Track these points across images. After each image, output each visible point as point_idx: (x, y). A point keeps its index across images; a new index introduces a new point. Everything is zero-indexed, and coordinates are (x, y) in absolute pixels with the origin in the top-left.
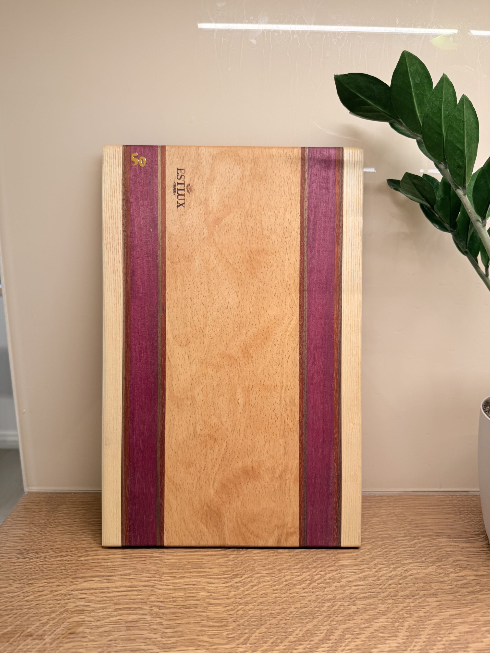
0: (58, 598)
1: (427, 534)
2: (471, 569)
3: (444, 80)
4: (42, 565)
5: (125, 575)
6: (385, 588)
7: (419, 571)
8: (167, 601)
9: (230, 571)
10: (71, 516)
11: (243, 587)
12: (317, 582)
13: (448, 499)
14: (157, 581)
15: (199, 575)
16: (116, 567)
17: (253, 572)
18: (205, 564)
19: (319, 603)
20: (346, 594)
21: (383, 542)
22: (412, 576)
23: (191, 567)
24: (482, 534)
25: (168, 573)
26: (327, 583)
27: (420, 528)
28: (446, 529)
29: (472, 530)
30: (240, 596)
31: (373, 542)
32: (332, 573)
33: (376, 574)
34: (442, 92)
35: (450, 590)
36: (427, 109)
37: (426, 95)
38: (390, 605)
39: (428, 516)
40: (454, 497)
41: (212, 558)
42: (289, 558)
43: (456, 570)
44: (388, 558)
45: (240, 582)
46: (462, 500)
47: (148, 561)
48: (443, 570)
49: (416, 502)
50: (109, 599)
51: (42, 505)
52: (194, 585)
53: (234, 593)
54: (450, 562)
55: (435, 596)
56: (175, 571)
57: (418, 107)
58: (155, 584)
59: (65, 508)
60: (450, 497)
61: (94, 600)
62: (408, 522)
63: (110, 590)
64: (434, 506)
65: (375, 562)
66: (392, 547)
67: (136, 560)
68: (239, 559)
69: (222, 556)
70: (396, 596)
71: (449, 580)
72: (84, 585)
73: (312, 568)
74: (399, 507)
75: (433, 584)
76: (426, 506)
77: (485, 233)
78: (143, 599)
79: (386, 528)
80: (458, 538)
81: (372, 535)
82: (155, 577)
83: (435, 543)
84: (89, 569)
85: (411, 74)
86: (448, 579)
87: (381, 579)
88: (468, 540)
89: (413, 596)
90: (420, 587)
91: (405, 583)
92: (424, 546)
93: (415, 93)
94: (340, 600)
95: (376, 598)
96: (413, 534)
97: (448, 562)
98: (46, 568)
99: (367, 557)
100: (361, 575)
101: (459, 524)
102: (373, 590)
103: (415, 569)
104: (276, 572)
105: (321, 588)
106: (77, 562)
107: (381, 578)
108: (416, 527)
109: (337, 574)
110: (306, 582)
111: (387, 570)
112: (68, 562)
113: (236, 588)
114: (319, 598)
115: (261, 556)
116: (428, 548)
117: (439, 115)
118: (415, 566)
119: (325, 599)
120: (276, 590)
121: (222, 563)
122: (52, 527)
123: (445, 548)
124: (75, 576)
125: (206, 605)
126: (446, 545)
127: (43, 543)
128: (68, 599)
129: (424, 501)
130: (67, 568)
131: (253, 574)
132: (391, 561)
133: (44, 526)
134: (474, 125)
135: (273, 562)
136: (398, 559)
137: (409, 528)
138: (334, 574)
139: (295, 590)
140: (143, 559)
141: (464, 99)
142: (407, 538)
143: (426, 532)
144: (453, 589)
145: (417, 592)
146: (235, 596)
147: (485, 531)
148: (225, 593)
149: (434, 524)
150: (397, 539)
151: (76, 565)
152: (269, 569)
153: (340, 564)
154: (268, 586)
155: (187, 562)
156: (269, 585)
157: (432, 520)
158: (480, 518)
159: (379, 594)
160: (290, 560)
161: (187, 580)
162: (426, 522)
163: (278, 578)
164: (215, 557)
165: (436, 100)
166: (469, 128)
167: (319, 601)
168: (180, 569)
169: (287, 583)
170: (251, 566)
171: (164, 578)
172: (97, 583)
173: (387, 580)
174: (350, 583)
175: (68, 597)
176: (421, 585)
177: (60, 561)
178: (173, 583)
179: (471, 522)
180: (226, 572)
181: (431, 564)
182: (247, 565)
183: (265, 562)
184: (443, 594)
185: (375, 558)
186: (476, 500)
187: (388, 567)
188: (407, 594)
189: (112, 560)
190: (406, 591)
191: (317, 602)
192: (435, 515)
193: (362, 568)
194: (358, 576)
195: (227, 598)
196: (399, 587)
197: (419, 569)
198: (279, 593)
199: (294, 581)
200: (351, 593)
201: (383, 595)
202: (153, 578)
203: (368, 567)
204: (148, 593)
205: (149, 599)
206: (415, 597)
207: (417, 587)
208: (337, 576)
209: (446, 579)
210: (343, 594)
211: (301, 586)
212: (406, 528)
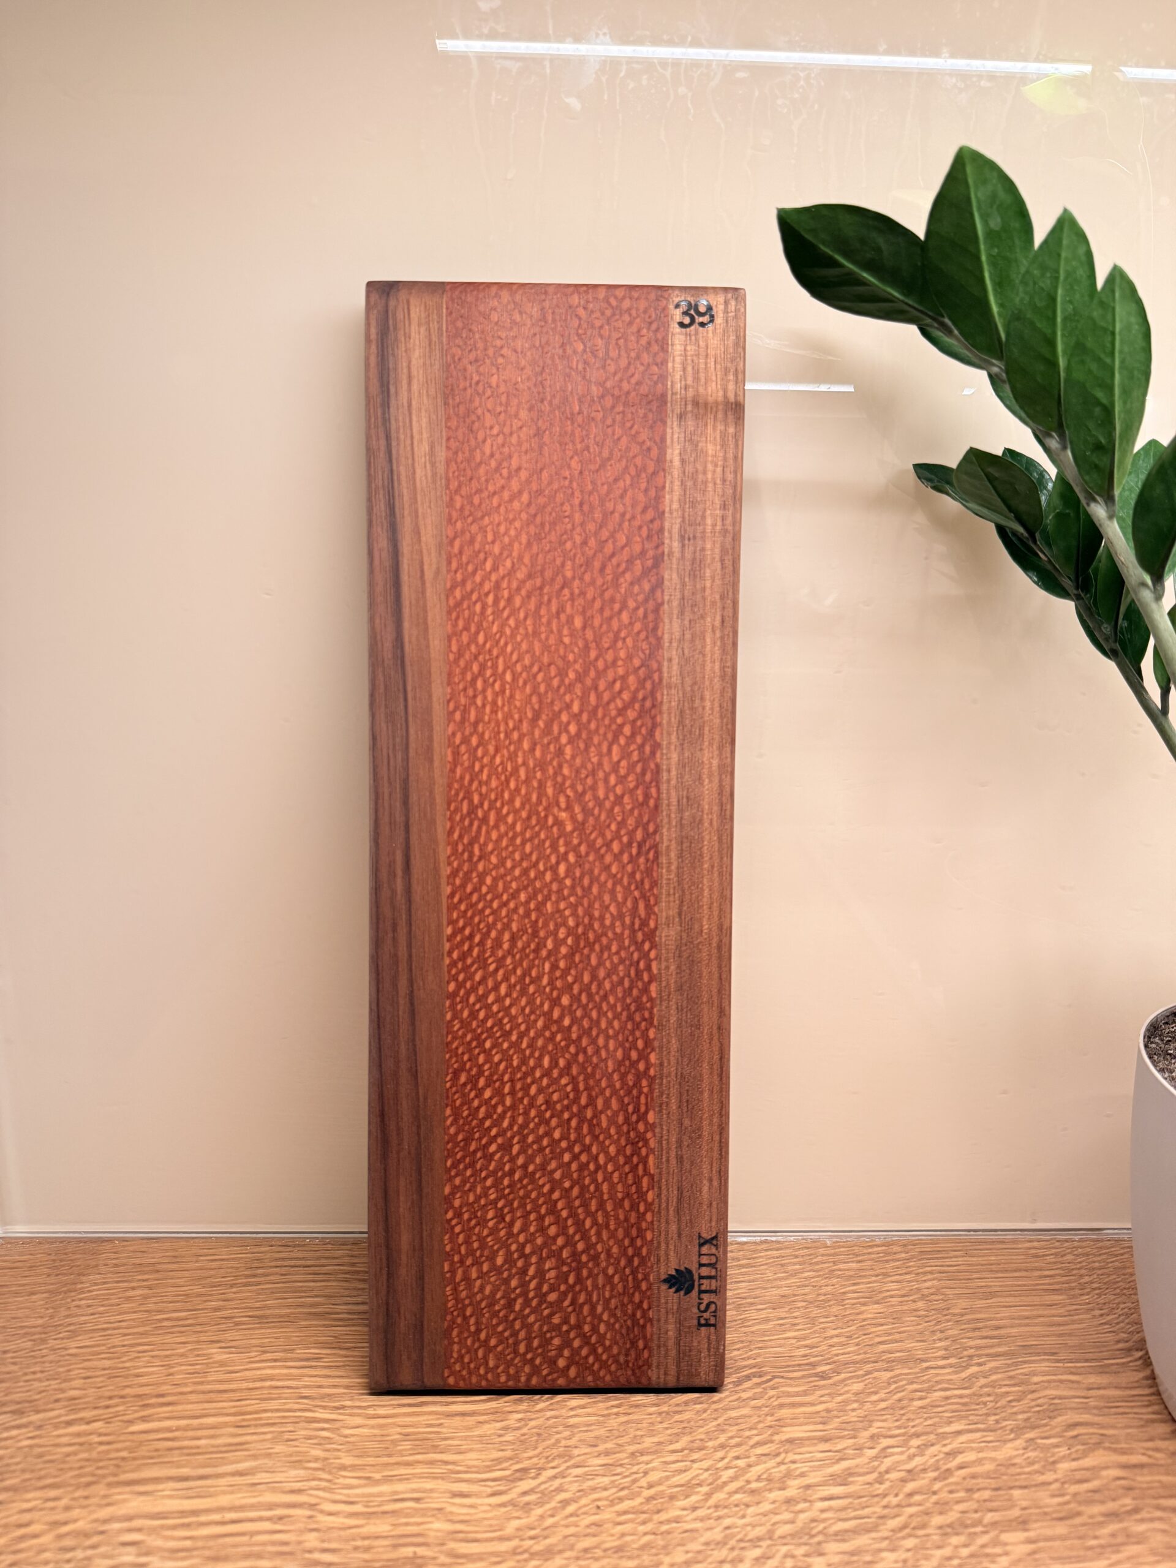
0: (68, 1542)
1: (1000, 1350)
2: (1109, 1449)
3: (1066, 225)
4: (31, 1447)
5: (240, 1474)
6: (898, 1506)
7: (981, 1455)
8: (349, 1547)
9: (510, 1459)
10: (112, 1305)
11: (540, 1503)
12: (727, 1489)
13: (1053, 1251)
14: (323, 1489)
15: (431, 1471)
16: (221, 1452)
17: (566, 1462)
18: (446, 1439)
19: (732, 1549)
20: (799, 1524)
21: (892, 1374)
22: (964, 1471)
23: (410, 1449)
24: (1137, 1350)
25: (353, 1467)
26: (753, 1492)
27: (985, 1333)
28: (1047, 1336)
29: (1110, 1337)
30: (533, 1532)
31: (868, 1373)
32: (765, 1462)
33: (876, 1463)
34: (1059, 255)
35: (1057, 1508)
36: (1019, 297)
37: (1016, 261)
38: (909, 1554)
39: (1002, 1300)
40: (1067, 1244)
41: (465, 1424)
42: (659, 1419)
43: (1073, 1450)
44: (904, 1418)
45: (532, 1491)
46: (1087, 1255)
47: (304, 1432)
48: (1042, 1452)
49: (975, 1260)
50: (200, 1544)
51: (36, 1275)
52: (417, 1500)
53: (516, 1523)
55: (1021, 1526)
56: (371, 1460)
57: (995, 290)
58: (317, 1500)
59: (96, 1284)
60: (1057, 1244)
61: (160, 1549)
62: (954, 1315)
63: (203, 1518)
64: (1016, 1271)
65: (873, 1431)
66: (915, 1386)
67: (272, 1429)
68: (533, 1423)
69: (492, 1416)
70: (924, 1526)
71: (1056, 1480)
72: (136, 1504)
73: (716, 1449)
74: (931, 1273)
75: (1016, 1493)
76: (997, 1272)
77: (1162, 616)
78: (286, 1543)
79: (900, 1333)
80: (1078, 1361)
81: (865, 1353)
82: (320, 1479)
83: (1022, 1374)
84: (151, 1458)
85: (979, 208)
86: (1056, 1477)
87: (887, 1479)
88: (1102, 1366)
89: (966, 1527)
90: (985, 1501)
91: (946, 1489)
92: (992, 1385)
93: (989, 256)
94: (785, 1541)
95: (873, 1535)
96: (965, 1349)
97: (1056, 1427)
98: (40, 1456)
99: (852, 1417)
100: (837, 1468)
101: (1081, 1321)
102: (867, 1511)
103: (972, 1449)
104: (626, 1461)
105: (736, 1506)
106: (122, 1438)
107: (887, 1476)
108: (974, 1330)
109: (779, 1464)
110: (700, 1489)
111: (902, 1453)
112: (97, 1439)
113: (523, 1508)
114: (733, 1536)
115: (589, 1415)
116: (1004, 1389)
117: (1050, 314)
118: (972, 1441)
119: (747, 1538)
120: (625, 1513)
121: (489, 1435)
122: (62, 1339)
123: (1046, 1388)
124: (115, 1479)
125: (448, 1560)
126: (1049, 1382)
127: (36, 1384)
128: (93, 1547)
129: (993, 1258)
130: (94, 1455)
131: (568, 1468)
132: (913, 1427)
133: (40, 1333)
134: (1140, 343)
135: (616, 1433)
136: (929, 1422)
137: (955, 1332)
138: (768, 1465)
139: (673, 1513)
140: (290, 1428)
141: (1117, 276)
142: (952, 1361)
143: (999, 1345)
144: (1067, 1506)
145: (976, 1516)
146: (521, 1533)
147: (1143, 1341)
148: (496, 1522)
149: (1017, 1322)
150: (925, 1365)
151: (119, 1446)
152: (607, 1453)
153: (784, 1437)
154: (605, 1502)
155: (400, 1434)
156: (606, 1499)
157: (1012, 1309)
158: (1129, 1304)
159: (880, 1521)
160: (660, 1426)
161: (400, 1487)
162: (997, 1316)
163: (628, 1479)
164: (471, 1421)
165: (1043, 275)
166: (1126, 349)
167: (732, 1543)
168: (382, 1456)
169: (652, 1491)
170: (563, 1443)
171: (341, 1480)
172: (171, 1497)
173: (902, 1481)
174: (809, 1492)
175: (95, 1539)
176: (986, 1494)
177: (78, 1435)
178: (363, 1495)
180: (499, 1461)
181: (1012, 1436)
182: (553, 1441)
183: (596, 1433)
184: (1041, 1521)
185: (871, 1418)
186: (1122, 1254)
187: (905, 1444)
188: (952, 1520)
189: (212, 1432)
190: (951, 1514)
191: (728, 1546)
192: (1021, 1296)
193: (839, 1447)
195: (501, 1539)
196: (932, 1501)
197: (980, 1450)
198: (631, 1521)
199: (670, 1487)
200: (813, 1520)
201: (893, 1523)
202: (314, 1483)
203: (855, 1444)
204: (300, 1526)
205: (300, 1543)
206: (972, 1530)
207: (978, 1501)
208: (778, 1472)
209: (1049, 1477)
210: (792, 1522)
211: (688, 1500)
212: (950, 1332)
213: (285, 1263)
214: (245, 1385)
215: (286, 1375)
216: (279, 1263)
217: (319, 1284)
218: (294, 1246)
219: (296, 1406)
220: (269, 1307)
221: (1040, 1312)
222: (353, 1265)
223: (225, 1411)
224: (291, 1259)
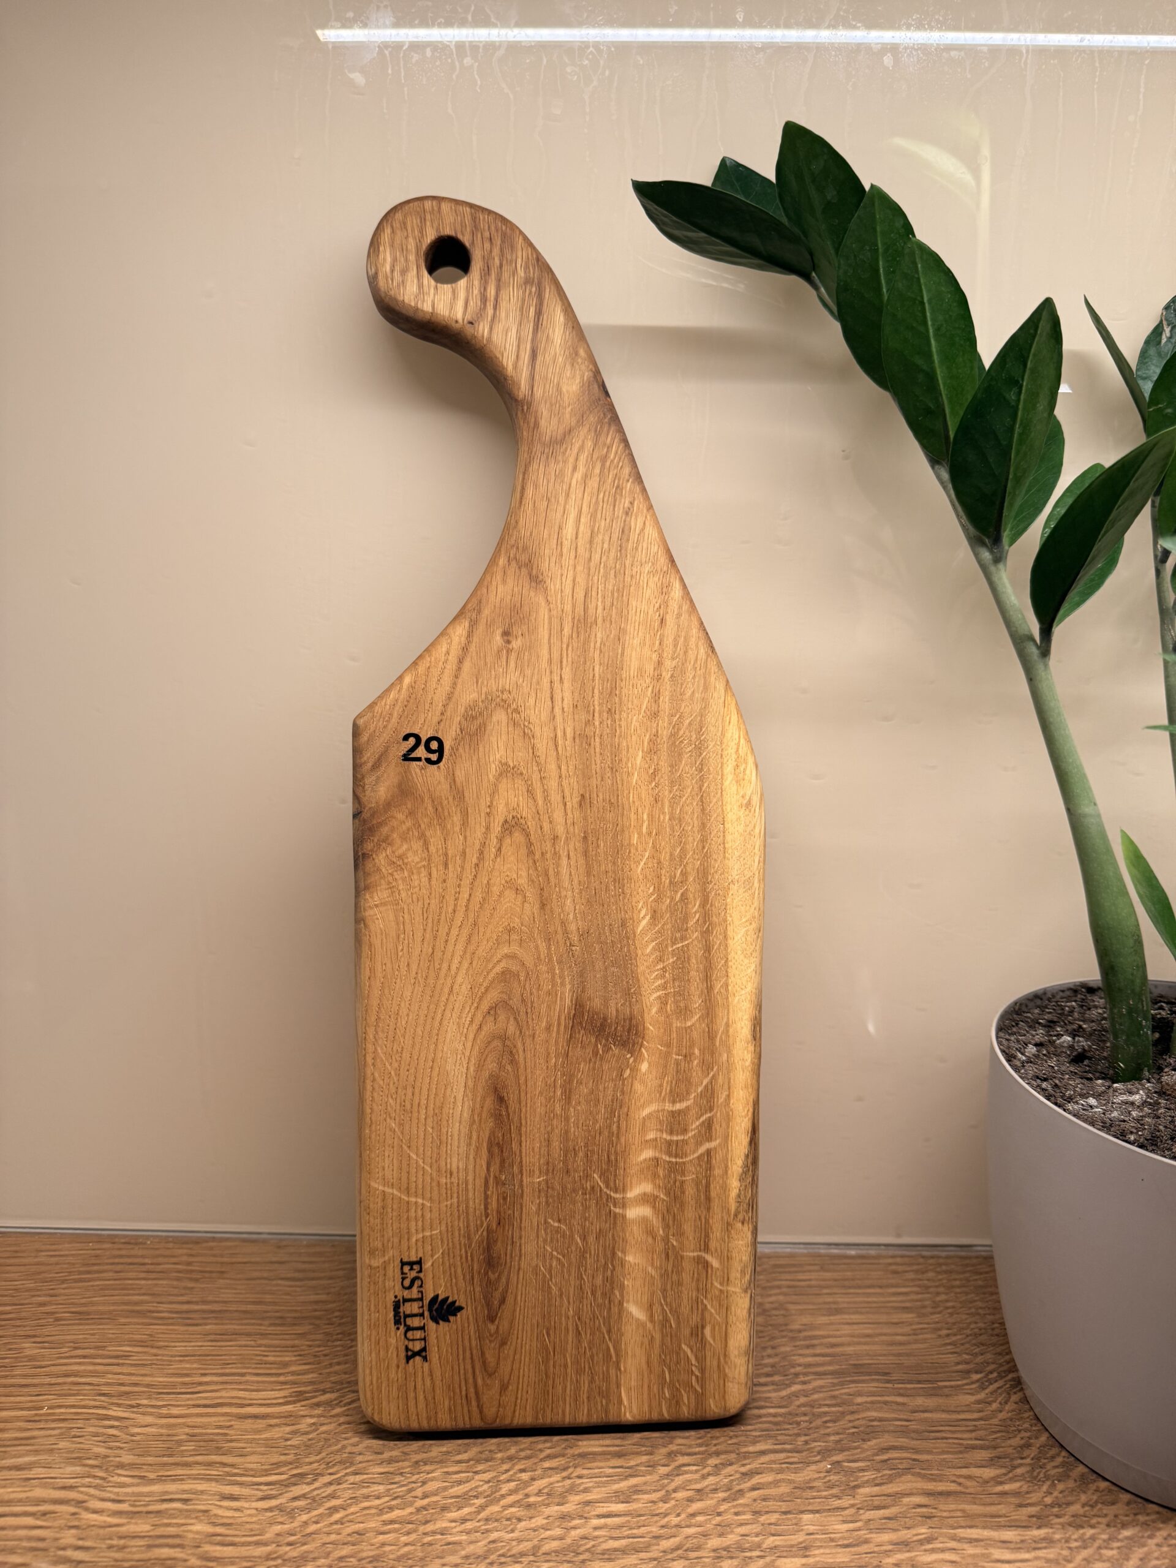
1: (830, 1368)
2: (919, 1475)
5: (18, 1468)
6: (677, 1526)
8: (104, 1546)
9: (290, 1463)
11: (309, 1510)
12: (503, 1502)
13: (915, 1267)
14: (96, 1487)
15: (208, 1472)
18: (231, 1441)
20: (568, 1541)
22: (756, 1492)
23: (194, 1450)
24: (977, 1372)
25: (132, 1466)
26: (529, 1506)
27: (818, 1351)
28: (885, 1355)
29: (953, 1358)
30: (292, 1538)
32: (550, 1477)
33: (666, 1481)
35: (845, 1535)
40: (931, 1261)
41: (255, 1426)
43: (879, 1475)
45: (304, 1496)
46: (951, 1272)
47: (92, 1429)
48: (845, 1476)
49: (828, 1275)
52: (185, 1501)
53: (278, 1528)
54: (869, 1453)
55: (801, 1552)
56: (150, 1460)
58: (86, 1498)
60: (921, 1260)
62: (791, 1331)
64: (869, 1287)
67: (61, 1425)
69: (283, 1420)
70: (698, 1548)
71: (852, 1506)
73: (503, 1461)
75: (806, 1517)
76: (850, 1287)
78: (43, 1539)
80: (910, 1382)
82: (94, 1477)
83: (845, 1394)
86: (852, 1502)
87: (673, 1499)
88: (934, 1388)
89: (743, 1550)
90: (770, 1524)
91: (733, 1510)
92: (812, 1404)
94: (548, 1557)
95: (642, 1555)
96: (793, 1366)
97: (867, 1450)
100: (624, 1485)
101: (925, 1341)
102: (643, 1530)
103: (772, 1470)
104: (407, 1470)
105: (508, 1519)
107: (674, 1495)
108: (808, 1347)
109: (564, 1478)
110: (476, 1501)
111: (696, 1471)
113: (289, 1513)
114: (496, 1550)
116: (823, 1409)
118: (774, 1462)
119: (510, 1554)
120: (392, 1522)
121: (278, 1439)
123: (868, 1409)
125: (198, 1563)
126: (872, 1402)
129: (849, 1274)
131: (347, 1474)
132: (715, 1445)
137: (788, 1349)
138: (552, 1479)
139: (440, 1525)
140: (80, 1424)
142: (776, 1378)
143: (830, 1364)
144: (856, 1533)
145: (757, 1539)
146: (280, 1538)
148: (257, 1527)
149: (855, 1340)
153: (576, 1453)
154: (373, 1511)
155: (187, 1434)
156: (376, 1507)
157: (855, 1327)
158: (981, 1325)
161: (172, 1487)
162: (838, 1333)
163: (404, 1489)
164: (261, 1424)
167: (493, 1557)
168: (164, 1456)
169: (426, 1502)
170: (349, 1449)
171: (116, 1479)
173: (688, 1501)
174: (587, 1508)
176: (774, 1517)
178: (134, 1494)
179: (955, 1335)
180: (278, 1465)
181: (818, 1458)
182: (339, 1446)
184: (825, 1547)
186: (987, 1273)
187: (702, 1463)
188: (729, 1543)
190: (730, 1536)
191: (488, 1561)
192: (867, 1313)
193: (632, 1463)
194: (616, 1487)
195: (258, 1544)
196: (714, 1522)
197: (780, 1471)
198: (396, 1531)
199: (445, 1498)
200: (584, 1538)
201: (666, 1544)
202: (88, 1480)
203: (649, 1461)
204: (62, 1522)
205: (57, 1539)
206: (748, 1554)
207: (763, 1525)
208: (559, 1487)
209: (845, 1502)
210: (561, 1539)
211: (460, 1512)
212: (783, 1349)
213: (121, 1260)
214: (48, 1380)
215: (91, 1371)
216: (116, 1260)
217: (150, 1282)
218: (136, 1244)
219: (92, 1403)
220: (93, 1304)
221: (886, 1330)
222: (189, 1264)
223: (22, 1405)
224: (129, 1256)
